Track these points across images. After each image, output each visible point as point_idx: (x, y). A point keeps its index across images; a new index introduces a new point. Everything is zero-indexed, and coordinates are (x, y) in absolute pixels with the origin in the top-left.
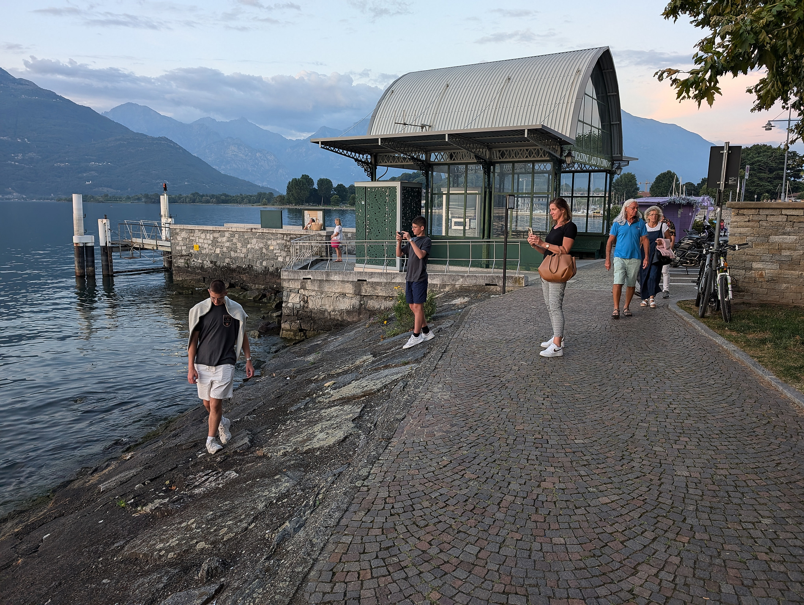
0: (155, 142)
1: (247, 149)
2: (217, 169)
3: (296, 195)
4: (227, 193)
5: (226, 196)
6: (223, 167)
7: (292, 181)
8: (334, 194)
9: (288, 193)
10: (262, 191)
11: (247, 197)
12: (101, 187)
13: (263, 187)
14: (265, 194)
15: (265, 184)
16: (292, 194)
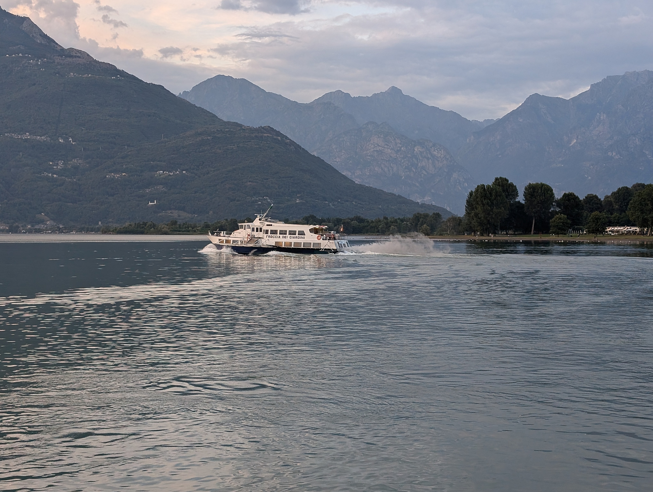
0: (253, 135)
1: (398, 141)
2: (349, 177)
3: (481, 215)
4: (362, 216)
5: (361, 220)
6: (358, 172)
7: (477, 190)
8: (557, 213)
9: (468, 214)
10: (422, 211)
11: (396, 221)
12: (170, 209)
13: (423, 205)
14: (426, 216)
15: (427, 200)
16: (476, 215)
